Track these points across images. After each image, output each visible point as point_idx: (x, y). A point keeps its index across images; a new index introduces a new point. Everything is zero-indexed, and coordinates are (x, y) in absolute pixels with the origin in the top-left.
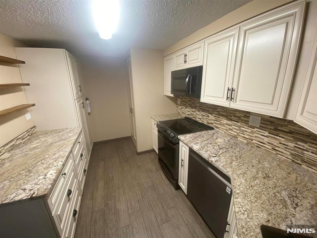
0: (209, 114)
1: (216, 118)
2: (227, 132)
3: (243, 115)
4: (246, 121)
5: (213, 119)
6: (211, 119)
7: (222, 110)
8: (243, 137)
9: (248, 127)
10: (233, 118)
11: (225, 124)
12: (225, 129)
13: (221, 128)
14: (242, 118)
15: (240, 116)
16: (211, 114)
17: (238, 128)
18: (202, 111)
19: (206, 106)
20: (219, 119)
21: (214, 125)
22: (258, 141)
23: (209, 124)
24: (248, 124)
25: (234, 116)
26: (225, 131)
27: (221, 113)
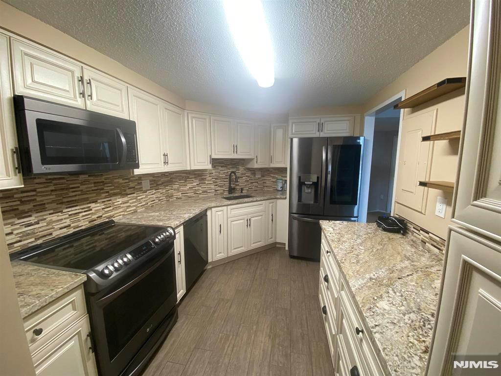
0: (89, 205)
1: (105, 203)
2: (126, 213)
3: (137, 184)
4: (140, 188)
5: (100, 209)
6: (96, 210)
7: (113, 187)
8: (141, 206)
9: (143, 193)
10: (128, 191)
11: (121, 204)
12: (122, 212)
13: (116, 214)
14: (136, 187)
15: (133, 186)
16: (95, 202)
17: (135, 200)
18: (67, 208)
19: (79, 193)
20: (110, 202)
21: (104, 217)
22: (152, 201)
23: (95, 220)
24: (142, 190)
25: (129, 189)
26: (123, 213)
27: (112, 192)
